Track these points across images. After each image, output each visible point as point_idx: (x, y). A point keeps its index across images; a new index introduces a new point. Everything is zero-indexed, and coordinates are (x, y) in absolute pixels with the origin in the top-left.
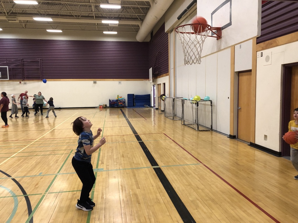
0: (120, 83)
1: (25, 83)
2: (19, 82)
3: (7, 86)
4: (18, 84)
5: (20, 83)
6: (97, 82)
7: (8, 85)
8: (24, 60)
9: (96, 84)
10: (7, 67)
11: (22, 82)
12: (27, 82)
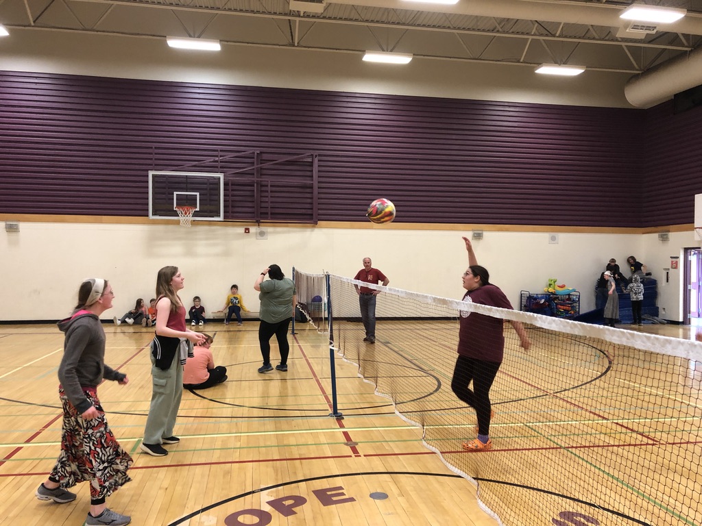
0: (553, 239)
1: (262, 234)
2: (242, 230)
3: (204, 242)
4: (240, 234)
5: (247, 231)
6: (486, 234)
7: (207, 239)
8: (265, 157)
9: (481, 241)
10: (221, 176)
11: (253, 229)
12: (269, 229)
